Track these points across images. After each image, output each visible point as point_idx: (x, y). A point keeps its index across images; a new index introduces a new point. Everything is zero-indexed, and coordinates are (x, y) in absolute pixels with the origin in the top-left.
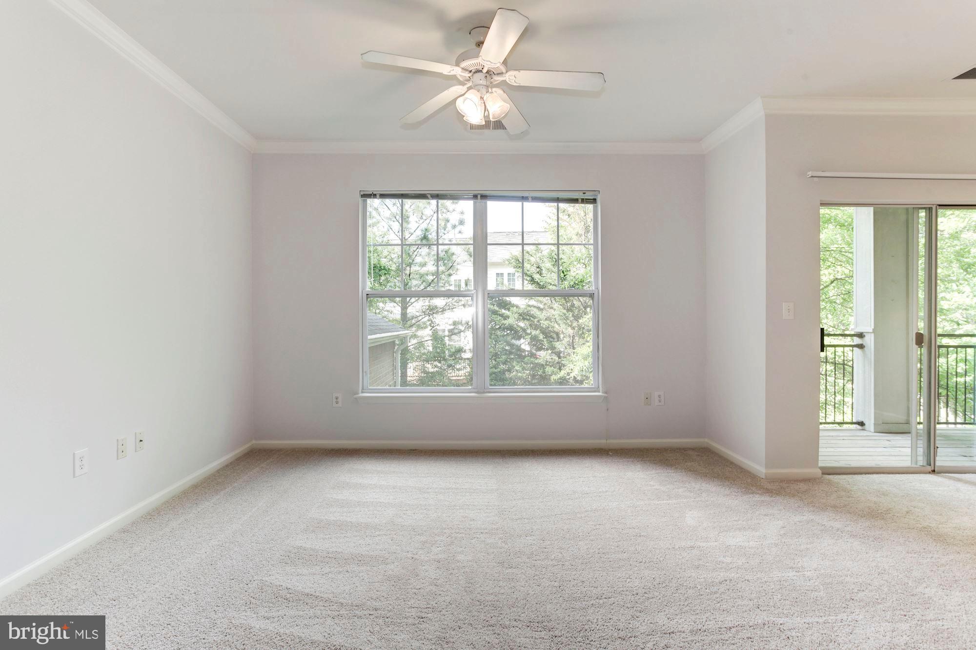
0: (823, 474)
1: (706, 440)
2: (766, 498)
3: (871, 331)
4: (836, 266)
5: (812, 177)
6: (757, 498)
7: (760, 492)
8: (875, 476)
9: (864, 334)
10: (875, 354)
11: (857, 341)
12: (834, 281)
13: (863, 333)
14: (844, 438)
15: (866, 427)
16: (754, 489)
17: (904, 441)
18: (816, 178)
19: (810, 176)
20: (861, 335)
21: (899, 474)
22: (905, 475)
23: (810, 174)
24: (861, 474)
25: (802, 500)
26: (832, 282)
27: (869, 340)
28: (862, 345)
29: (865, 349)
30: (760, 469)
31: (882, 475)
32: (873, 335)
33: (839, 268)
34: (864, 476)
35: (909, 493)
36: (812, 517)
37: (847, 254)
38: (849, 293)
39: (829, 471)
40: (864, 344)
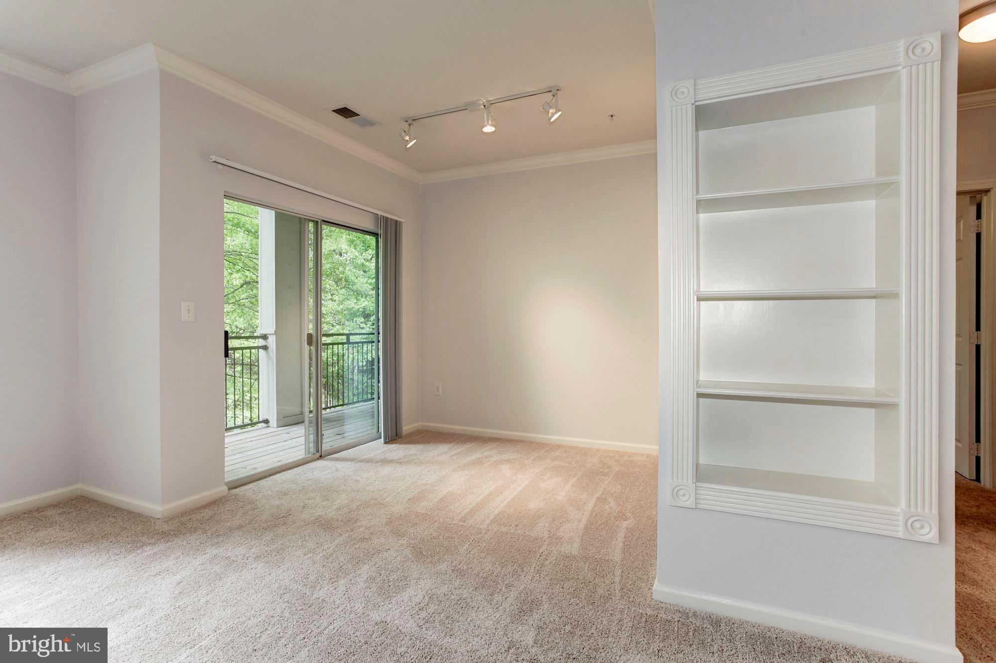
0: (229, 489)
1: (79, 486)
2: (161, 546)
3: (274, 333)
4: (245, 271)
5: (215, 162)
6: (149, 551)
7: (152, 541)
8: (278, 476)
9: (268, 336)
10: (276, 355)
11: (261, 342)
12: (244, 285)
13: (267, 334)
14: (251, 440)
15: (270, 424)
16: (144, 539)
17: (299, 431)
18: (220, 165)
19: (213, 160)
20: (265, 337)
21: (296, 467)
22: (301, 467)
23: (214, 158)
24: (265, 477)
25: (205, 532)
26: (242, 286)
27: (272, 342)
28: (266, 346)
29: (269, 350)
30: (156, 508)
31: (283, 473)
32: (275, 336)
33: (247, 273)
34: (268, 479)
35: (304, 485)
36: (215, 552)
37: (254, 260)
38: (256, 296)
39: (234, 485)
40: (268, 346)
